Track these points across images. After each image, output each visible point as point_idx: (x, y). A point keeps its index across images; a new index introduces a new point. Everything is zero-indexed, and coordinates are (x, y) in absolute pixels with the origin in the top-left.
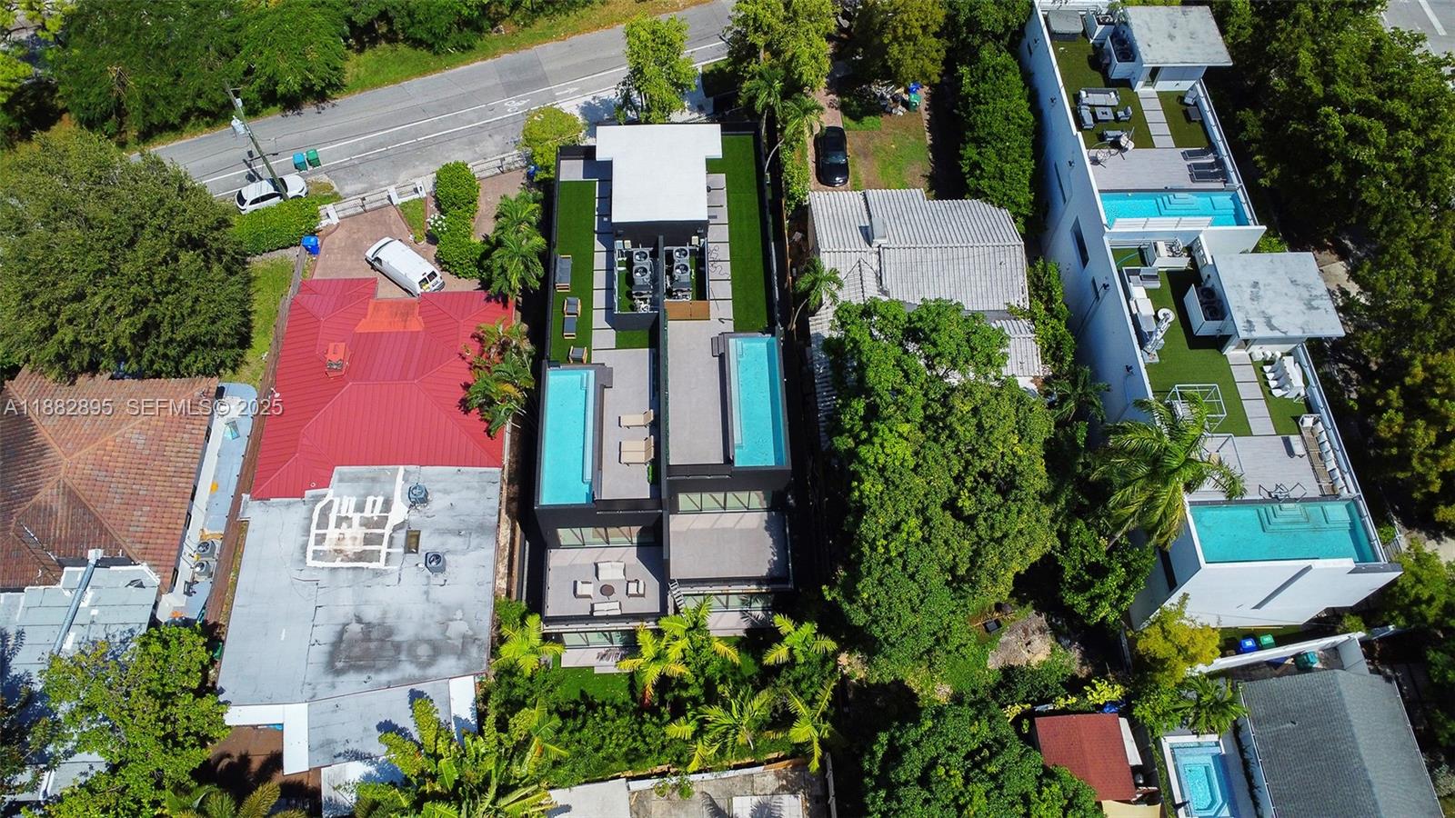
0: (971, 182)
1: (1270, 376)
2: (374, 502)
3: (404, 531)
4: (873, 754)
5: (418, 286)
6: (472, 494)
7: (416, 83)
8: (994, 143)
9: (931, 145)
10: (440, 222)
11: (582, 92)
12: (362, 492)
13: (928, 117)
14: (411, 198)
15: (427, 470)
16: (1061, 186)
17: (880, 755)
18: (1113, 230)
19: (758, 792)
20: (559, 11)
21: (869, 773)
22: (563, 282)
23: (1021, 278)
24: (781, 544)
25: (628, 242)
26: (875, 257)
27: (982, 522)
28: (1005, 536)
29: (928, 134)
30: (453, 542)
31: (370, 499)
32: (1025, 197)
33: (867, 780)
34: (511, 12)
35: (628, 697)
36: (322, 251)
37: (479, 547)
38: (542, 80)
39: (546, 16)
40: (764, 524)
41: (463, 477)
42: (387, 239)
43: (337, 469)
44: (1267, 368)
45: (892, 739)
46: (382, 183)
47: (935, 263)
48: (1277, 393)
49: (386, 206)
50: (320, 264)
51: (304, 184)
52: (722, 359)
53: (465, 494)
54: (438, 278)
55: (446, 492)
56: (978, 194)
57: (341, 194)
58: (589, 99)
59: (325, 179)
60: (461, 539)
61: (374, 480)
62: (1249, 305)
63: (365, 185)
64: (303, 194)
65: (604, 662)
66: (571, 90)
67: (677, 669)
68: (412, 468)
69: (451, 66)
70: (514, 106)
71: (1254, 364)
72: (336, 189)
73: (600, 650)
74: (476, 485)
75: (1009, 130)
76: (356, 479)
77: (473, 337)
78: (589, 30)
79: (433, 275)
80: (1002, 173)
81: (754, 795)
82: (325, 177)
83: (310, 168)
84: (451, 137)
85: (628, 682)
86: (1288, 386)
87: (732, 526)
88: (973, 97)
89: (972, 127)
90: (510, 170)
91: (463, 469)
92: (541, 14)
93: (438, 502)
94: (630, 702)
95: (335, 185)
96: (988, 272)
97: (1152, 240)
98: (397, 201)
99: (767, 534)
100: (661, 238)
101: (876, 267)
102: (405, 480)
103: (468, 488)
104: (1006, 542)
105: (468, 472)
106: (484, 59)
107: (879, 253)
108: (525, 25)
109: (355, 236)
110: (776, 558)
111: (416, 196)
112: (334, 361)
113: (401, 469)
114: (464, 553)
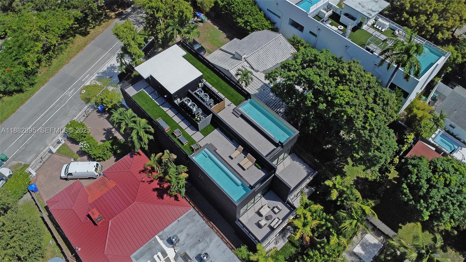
0: (248, 28)
1: (378, 27)
2: (158, 256)
3: (180, 257)
4: (405, 194)
5: (95, 172)
6: (191, 225)
7: (23, 108)
8: (245, 13)
9: (219, 29)
10: (85, 144)
11: (92, 75)
12: (150, 256)
13: (210, 22)
14: (59, 146)
15: (166, 230)
16: (274, 14)
17: (408, 191)
18: (310, 12)
19: (358, 243)
20: (58, 54)
21: (410, 200)
22: (167, 128)
23: (288, 44)
24: (303, 161)
25: (179, 99)
26: (245, 62)
27: (379, 102)
28: (388, 101)
29: (215, 26)
30: (201, 246)
31: (155, 257)
32: (267, 23)
33: (411, 203)
34: (39, 64)
35: (295, 249)
36: (38, 188)
37: (211, 241)
38: (73, 79)
39: (55, 58)
40: (291, 160)
41: (183, 221)
42: (65, 166)
43: (132, 256)
44: (375, 26)
45: (408, 184)
46: (42, 149)
47: (263, 54)
48: (383, 30)
49: (50, 156)
50: (42, 193)
51: (9, 170)
52: (243, 116)
53: (188, 227)
54: (99, 165)
55: (181, 231)
56: (253, 30)
57: (27, 163)
58: (97, 75)
59: (15, 163)
60: (203, 243)
61: (150, 249)
62: (363, 9)
63: (35, 154)
64: (11, 173)
65: (279, 244)
66: (87, 76)
67: (315, 223)
68: (161, 233)
69: (32, 94)
70: (70, 93)
71: (370, 27)
72: (23, 163)
73: (274, 242)
74: (189, 221)
75: (248, 7)
76: (142, 254)
77: (140, 173)
78: (75, 55)
79: (97, 164)
80: (257, 20)
81: (357, 244)
82: (14, 162)
83: (5, 163)
84: (55, 117)
85: (290, 244)
86: (385, 26)
87: (284, 168)
88: (227, 4)
89: (234, 13)
90: (89, 114)
91: (179, 219)
92: (52, 59)
93: (182, 237)
94: (297, 249)
95: (21, 162)
96: (279, 48)
97: (318, 11)
98: (54, 150)
99: (295, 162)
100: (189, 91)
101: (248, 65)
102: (161, 239)
103: (187, 224)
104: (389, 102)
105: (182, 219)
106: (43, 85)
107: (246, 61)
108: (49, 65)
109: (48, 174)
110: (305, 167)
111: (61, 144)
112: (97, 218)
113: (157, 236)
114: (208, 246)
